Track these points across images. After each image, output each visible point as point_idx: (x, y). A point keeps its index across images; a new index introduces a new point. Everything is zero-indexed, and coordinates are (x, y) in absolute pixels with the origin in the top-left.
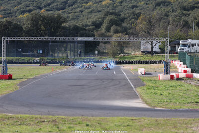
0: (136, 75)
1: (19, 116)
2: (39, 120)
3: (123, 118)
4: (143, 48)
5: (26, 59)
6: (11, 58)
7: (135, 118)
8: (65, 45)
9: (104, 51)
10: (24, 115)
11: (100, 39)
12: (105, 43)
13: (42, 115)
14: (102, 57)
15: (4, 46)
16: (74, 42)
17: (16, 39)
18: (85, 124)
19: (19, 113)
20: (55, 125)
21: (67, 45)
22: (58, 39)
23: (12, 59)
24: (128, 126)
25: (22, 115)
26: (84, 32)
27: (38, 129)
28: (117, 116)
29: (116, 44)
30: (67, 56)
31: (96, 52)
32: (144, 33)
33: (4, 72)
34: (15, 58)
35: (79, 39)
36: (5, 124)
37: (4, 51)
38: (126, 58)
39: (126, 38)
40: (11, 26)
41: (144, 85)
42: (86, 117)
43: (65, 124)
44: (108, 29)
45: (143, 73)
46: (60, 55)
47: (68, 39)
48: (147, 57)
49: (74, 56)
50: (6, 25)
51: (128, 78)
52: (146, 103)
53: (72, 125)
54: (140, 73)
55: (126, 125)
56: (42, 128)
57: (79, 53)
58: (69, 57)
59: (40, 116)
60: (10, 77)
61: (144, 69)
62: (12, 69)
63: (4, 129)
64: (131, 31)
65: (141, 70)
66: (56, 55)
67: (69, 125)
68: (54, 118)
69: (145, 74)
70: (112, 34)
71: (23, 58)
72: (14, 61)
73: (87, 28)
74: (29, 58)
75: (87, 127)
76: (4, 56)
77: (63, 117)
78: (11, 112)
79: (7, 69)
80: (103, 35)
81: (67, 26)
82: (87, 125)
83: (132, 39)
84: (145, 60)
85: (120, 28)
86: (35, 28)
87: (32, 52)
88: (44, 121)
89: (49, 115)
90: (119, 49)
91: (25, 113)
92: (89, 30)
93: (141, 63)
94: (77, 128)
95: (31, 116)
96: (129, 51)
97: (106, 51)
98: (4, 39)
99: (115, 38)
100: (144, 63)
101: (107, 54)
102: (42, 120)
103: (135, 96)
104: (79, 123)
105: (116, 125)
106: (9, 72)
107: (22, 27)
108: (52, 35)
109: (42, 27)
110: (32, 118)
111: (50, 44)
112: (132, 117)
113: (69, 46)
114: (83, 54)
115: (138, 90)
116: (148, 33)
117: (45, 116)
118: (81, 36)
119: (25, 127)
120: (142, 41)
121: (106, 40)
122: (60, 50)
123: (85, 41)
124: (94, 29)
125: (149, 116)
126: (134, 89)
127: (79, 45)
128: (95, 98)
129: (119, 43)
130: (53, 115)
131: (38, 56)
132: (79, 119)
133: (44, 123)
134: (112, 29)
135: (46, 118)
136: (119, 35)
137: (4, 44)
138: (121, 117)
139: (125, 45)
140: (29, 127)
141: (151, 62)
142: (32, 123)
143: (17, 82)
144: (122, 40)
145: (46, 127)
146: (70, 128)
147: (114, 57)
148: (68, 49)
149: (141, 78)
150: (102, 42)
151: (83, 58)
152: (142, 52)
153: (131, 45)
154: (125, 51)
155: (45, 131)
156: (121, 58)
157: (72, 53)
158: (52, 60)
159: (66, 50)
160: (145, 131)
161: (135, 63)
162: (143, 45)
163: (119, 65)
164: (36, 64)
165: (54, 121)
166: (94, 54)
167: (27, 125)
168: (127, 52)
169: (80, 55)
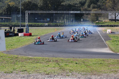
0: (106, 34)
1: (36, 57)
2: (48, 60)
3: (98, 59)
4: (110, 18)
5: (40, 24)
6: (31, 23)
7: (105, 59)
8: (63, 16)
9: (87, 19)
10: (39, 57)
11: (84, 12)
12: (87, 14)
13: (49, 57)
14: (86, 23)
15: (27, 16)
16: (68, 14)
17: (34, 12)
18: (75, 63)
19: (36, 56)
20: (57, 63)
21: (64, 16)
22: (59, 12)
23: (32, 24)
24: (101, 64)
25: (37, 57)
26: (75, 8)
27: (47, 66)
28: (94, 58)
29: (94, 15)
30: (64, 22)
31: (82, 20)
32: (110, 8)
33: (27, 32)
34: (33, 24)
35: (72, 12)
36: (27, 62)
37: (27, 19)
38: (99, 23)
39: (100, 12)
40: (31, 4)
41: (110, 39)
42: (75, 59)
43: (63, 62)
44: (89, 6)
45: (110, 32)
46: (60, 21)
47: (65, 12)
49: (69, 22)
50: (28, 4)
51: (101, 35)
52: (112, 50)
53: (67, 63)
54: (108, 33)
55: (99, 63)
56: (49, 65)
57: (71, 20)
58: (66, 23)
59: (48, 58)
60: (30, 35)
61: (110, 30)
62: (32, 30)
63: (26, 65)
64: (103, 7)
65: (109, 30)
66: (58, 21)
67: (66, 63)
68: (56, 59)
69: (111, 33)
70: (91, 9)
71: (38, 23)
72: (33, 25)
73: (76, 6)
74: (42, 23)
75: (76, 65)
76: (27, 22)
77: (62, 58)
78: (31, 55)
79: (28, 30)
80: (86, 10)
81: (64, 4)
82: (76, 63)
83: (103, 12)
84: (111, 24)
85: (96, 6)
86: (45, 5)
87: (44, 20)
89: (53, 57)
90: (95, 18)
91: (39, 56)
92: (78, 7)
93: (109, 26)
94: (70, 65)
95: (43, 58)
96: (101, 19)
97: (88, 19)
98: (27, 12)
99: (93, 12)
100: (110, 26)
102: (49, 60)
103: (105, 46)
104: (71, 62)
105: (93, 63)
106: (30, 32)
107: (37, 5)
108: (55, 10)
109: (50, 5)
110: (44, 59)
111: (54, 15)
112: (103, 58)
113: (65, 16)
114: (74, 21)
115: (107, 43)
116: (113, 8)
117: (51, 58)
118: (73, 10)
119: (39, 64)
120: (109, 13)
121: (88, 13)
122: (60, 19)
123: (76, 13)
124: (80, 6)
125: (113, 58)
126: (105, 42)
127: (72, 15)
128: (81, 47)
130: (56, 57)
131: (47, 22)
132: (72, 59)
133: (50, 62)
134: (91, 6)
135: (52, 59)
136: (95, 9)
137: (27, 15)
138: (96, 59)
139: (99, 16)
140: (41, 64)
141: (115, 26)
142: (43, 62)
143: (35, 37)
144: (97, 13)
145: (52, 64)
146: (66, 65)
147: (92, 23)
148: (65, 18)
149: (109, 35)
150: (85, 14)
151: (74, 23)
152: (109, 20)
153: (103, 16)
154: (99, 19)
155: (51, 67)
156: (96, 23)
157: (67, 20)
158: (55, 24)
159: (64, 19)
160: (111, 67)
161: (105, 26)
162: (110, 15)
163: (96, 28)
164: (46, 27)
165: (57, 61)
166: (81, 21)
167: (40, 63)
168: (100, 20)
169: (72, 21)
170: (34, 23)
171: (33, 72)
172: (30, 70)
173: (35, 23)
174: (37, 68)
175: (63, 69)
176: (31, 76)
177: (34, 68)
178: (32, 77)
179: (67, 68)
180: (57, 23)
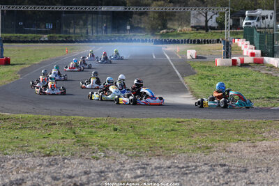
0: (184, 59)
1: (20, 116)
2: (48, 122)
3: (165, 119)
4: (193, 22)
5: (30, 36)
6: (8, 35)
7: (182, 120)
8: (84, 17)
9: (140, 26)
10: (26, 115)
11: (133, 9)
12: (141, 14)
13: (51, 115)
14: (137, 34)
16: (96, 13)
17: (15, 8)
18: (112, 128)
19: (20, 112)
20: (70, 129)
21: (87, 18)
22: (74, 8)
23: (11, 37)
24: (172, 130)
25: (23, 115)
27: (46, 135)
28: (157, 117)
29: (156, 15)
30: (87, 33)
31: (128, 27)
34: (14, 35)
35: (104, 9)
38: (169, 36)
39: (170, 8)
41: (195, 73)
42: (113, 118)
43: (84, 127)
45: (194, 57)
46: (78, 31)
47: (88, 9)
48: (199, 35)
49: (97, 32)
51: (172, 63)
53: (94, 130)
54: (189, 57)
55: (169, 129)
56: (52, 133)
57: (104, 28)
58: (90, 34)
59: (49, 116)
60: (7, 62)
61: (195, 51)
62: (10, 51)
65: (191, 52)
67: (90, 130)
68: (68, 119)
69: (197, 57)
70: (150, 1)
71: (25, 35)
72: (13, 39)
74: (34, 35)
75: (115, 132)
77: (82, 118)
78: (8, 111)
79: (2, 50)
80: (137, 4)
82: (115, 130)
83: (178, 9)
84: (197, 38)
87: (38, 27)
88: (55, 124)
89: (62, 114)
90: (160, 22)
91: (28, 113)
93: (191, 43)
94: (101, 134)
95: (36, 116)
96: (174, 25)
97: (142, 26)
99: (155, 8)
100: (194, 43)
101: (144, 29)
102: (52, 122)
103: (181, 89)
104: (104, 127)
105: (155, 129)
106: (6, 54)
108: (65, 3)
110: (39, 119)
111: (64, 15)
112: (178, 118)
113: (90, 19)
114: (109, 30)
115: (187, 81)
117: (56, 117)
118: (107, 5)
119: (27, 131)
120: (193, 12)
121: (142, 10)
122: (77, 24)
123: (113, 12)
125: (201, 117)
126: (181, 79)
127: (104, 16)
129: (160, 14)
130: (67, 115)
131: (46, 33)
132: (104, 120)
133: (54, 126)
135: (58, 119)
136: (159, 3)
138: (162, 119)
139: (168, 18)
140: (33, 132)
141: (205, 41)
142: (38, 126)
143: (17, 68)
144: (164, 10)
145: (58, 132)
146: (91, 133)
147: (153, 34)
148: (89, 23)
149: (192, 63)
150: (136, 13)
151: (109, 35)
152: (192, 27)
153: (177, 17)
154: (168, 25)
155: (56, 138)
156: (162, 35)
157: (94, 28)
158: (66, 38)
159: (85, 24)
160: (196, 137)
161: (182, 43)
162: (194, 17)
163: (161, 46)
164: (44, 44)
165: (69, 123)
166: (125, 30)
167: (31, 128)
168: (171, 27)
169: (106, 31)
170: (16, 35)
171: (12, 149)
172: (7, 145)
173: (18, 35)
174: (22, 140)
175: (85, 143)
176: (10, 160)
177: (15, 140)
178: (12, 161)
179: (93, 140)
180: (69, 33)
